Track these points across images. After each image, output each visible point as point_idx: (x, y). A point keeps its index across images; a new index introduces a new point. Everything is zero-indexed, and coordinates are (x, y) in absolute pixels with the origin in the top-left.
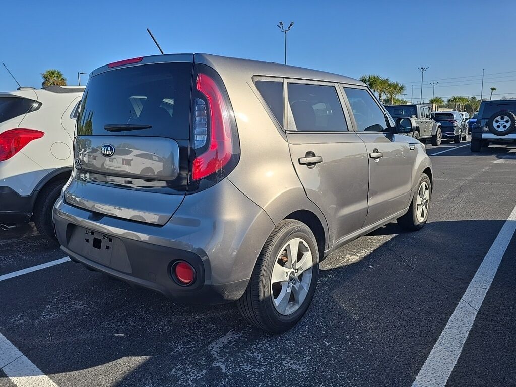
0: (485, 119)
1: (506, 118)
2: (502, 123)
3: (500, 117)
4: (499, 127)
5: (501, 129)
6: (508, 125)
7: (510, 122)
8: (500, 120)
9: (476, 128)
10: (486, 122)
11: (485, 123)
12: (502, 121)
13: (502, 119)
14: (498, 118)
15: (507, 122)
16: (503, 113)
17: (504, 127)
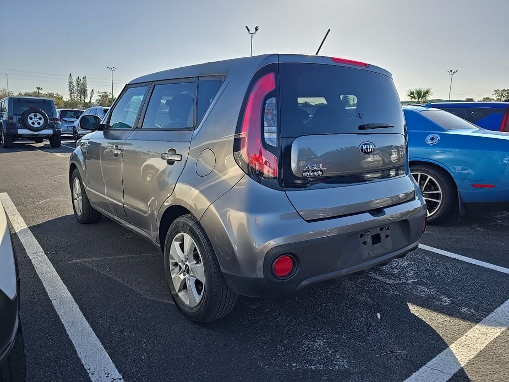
0: (16, 115)
1: (39, 116)
3: (33, 114)
4: (33, 123)
5: (36, 125)
7: (43, 119)
8: (33, 117)
9: (10, 124)
10: (19, 118)
12: (36, 118)
15: (40, 119)
16: (36, 111)
17: (39, 123)
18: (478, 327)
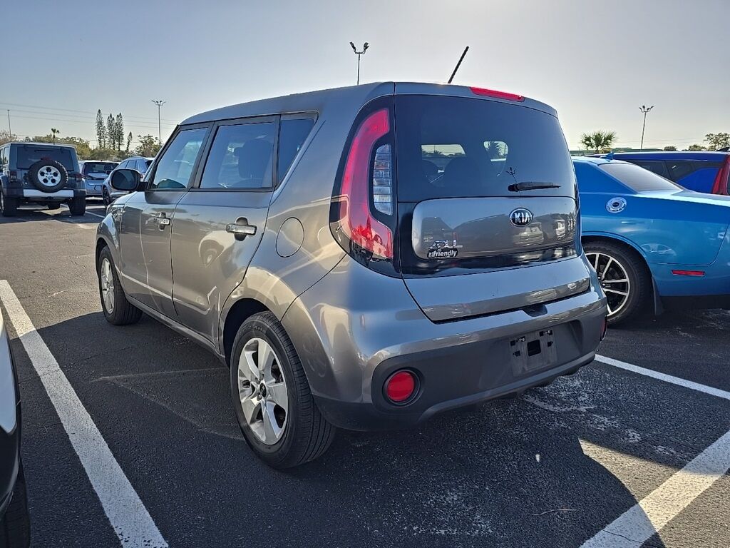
0: (22, 169)
1: (54, 170)
2: (48, 176)
3: (45, 167)
4: (45, 181)
5: (50, 184)
6: (58, 179)
7: (59, 175)
8: (46, 172)
9: (12, 182)
10: (25, 174)
11: (23, 176)
12: (49, 173)
13: (49, 170)
14: (44, 169)
15: (55, 174)
16: (48, 163)
17: (53, 181)
18: (680, 475)
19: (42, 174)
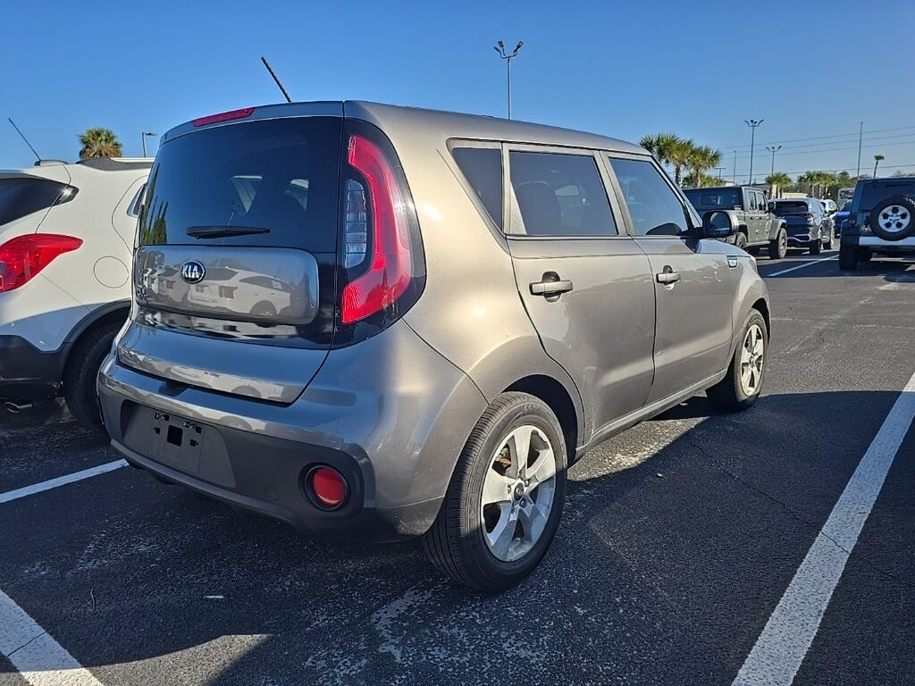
1: (902, 210)
2: (894, 218)
3: (890, 207)
5: (894, 229)
6: (905, 222)
8: (890, 213)
9: (849, 228)
10: (867, 217)
11: (865, 219)
12: (895, 215)
13: (895, 211)
14: (888, 210)
15: (903, 216)
16: (897, 201)
17: (899, 225)
19: (886, 216)
